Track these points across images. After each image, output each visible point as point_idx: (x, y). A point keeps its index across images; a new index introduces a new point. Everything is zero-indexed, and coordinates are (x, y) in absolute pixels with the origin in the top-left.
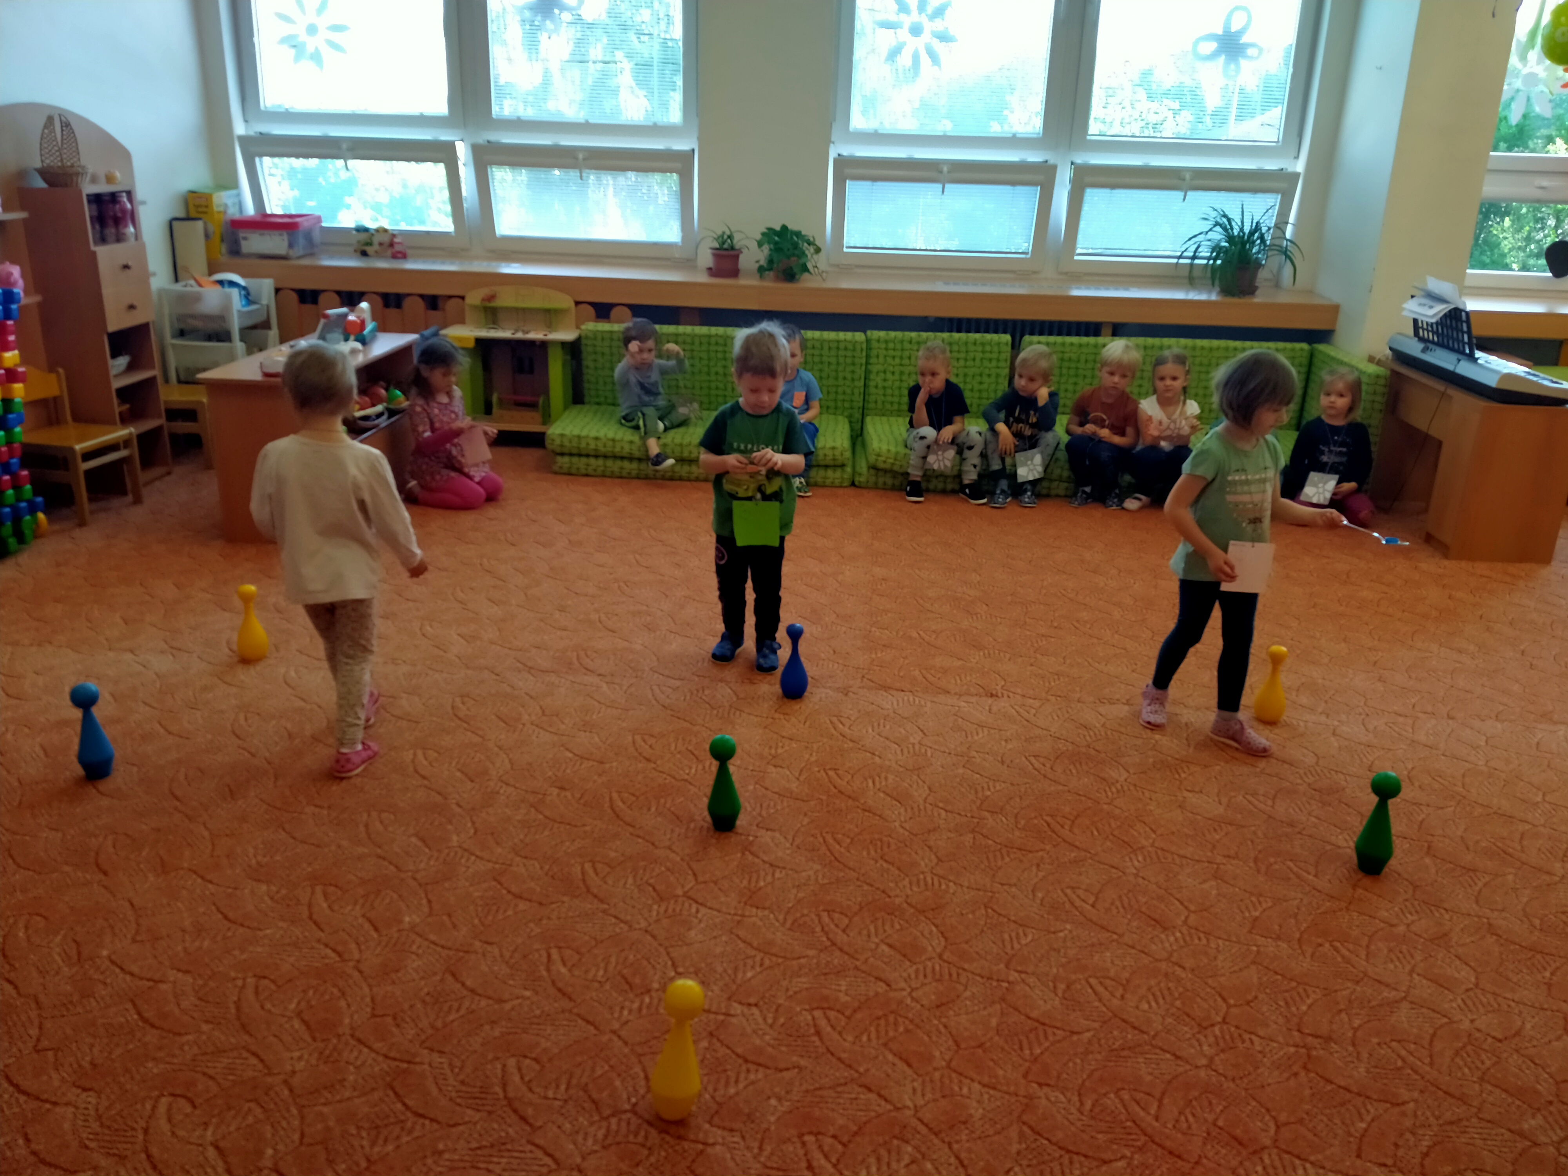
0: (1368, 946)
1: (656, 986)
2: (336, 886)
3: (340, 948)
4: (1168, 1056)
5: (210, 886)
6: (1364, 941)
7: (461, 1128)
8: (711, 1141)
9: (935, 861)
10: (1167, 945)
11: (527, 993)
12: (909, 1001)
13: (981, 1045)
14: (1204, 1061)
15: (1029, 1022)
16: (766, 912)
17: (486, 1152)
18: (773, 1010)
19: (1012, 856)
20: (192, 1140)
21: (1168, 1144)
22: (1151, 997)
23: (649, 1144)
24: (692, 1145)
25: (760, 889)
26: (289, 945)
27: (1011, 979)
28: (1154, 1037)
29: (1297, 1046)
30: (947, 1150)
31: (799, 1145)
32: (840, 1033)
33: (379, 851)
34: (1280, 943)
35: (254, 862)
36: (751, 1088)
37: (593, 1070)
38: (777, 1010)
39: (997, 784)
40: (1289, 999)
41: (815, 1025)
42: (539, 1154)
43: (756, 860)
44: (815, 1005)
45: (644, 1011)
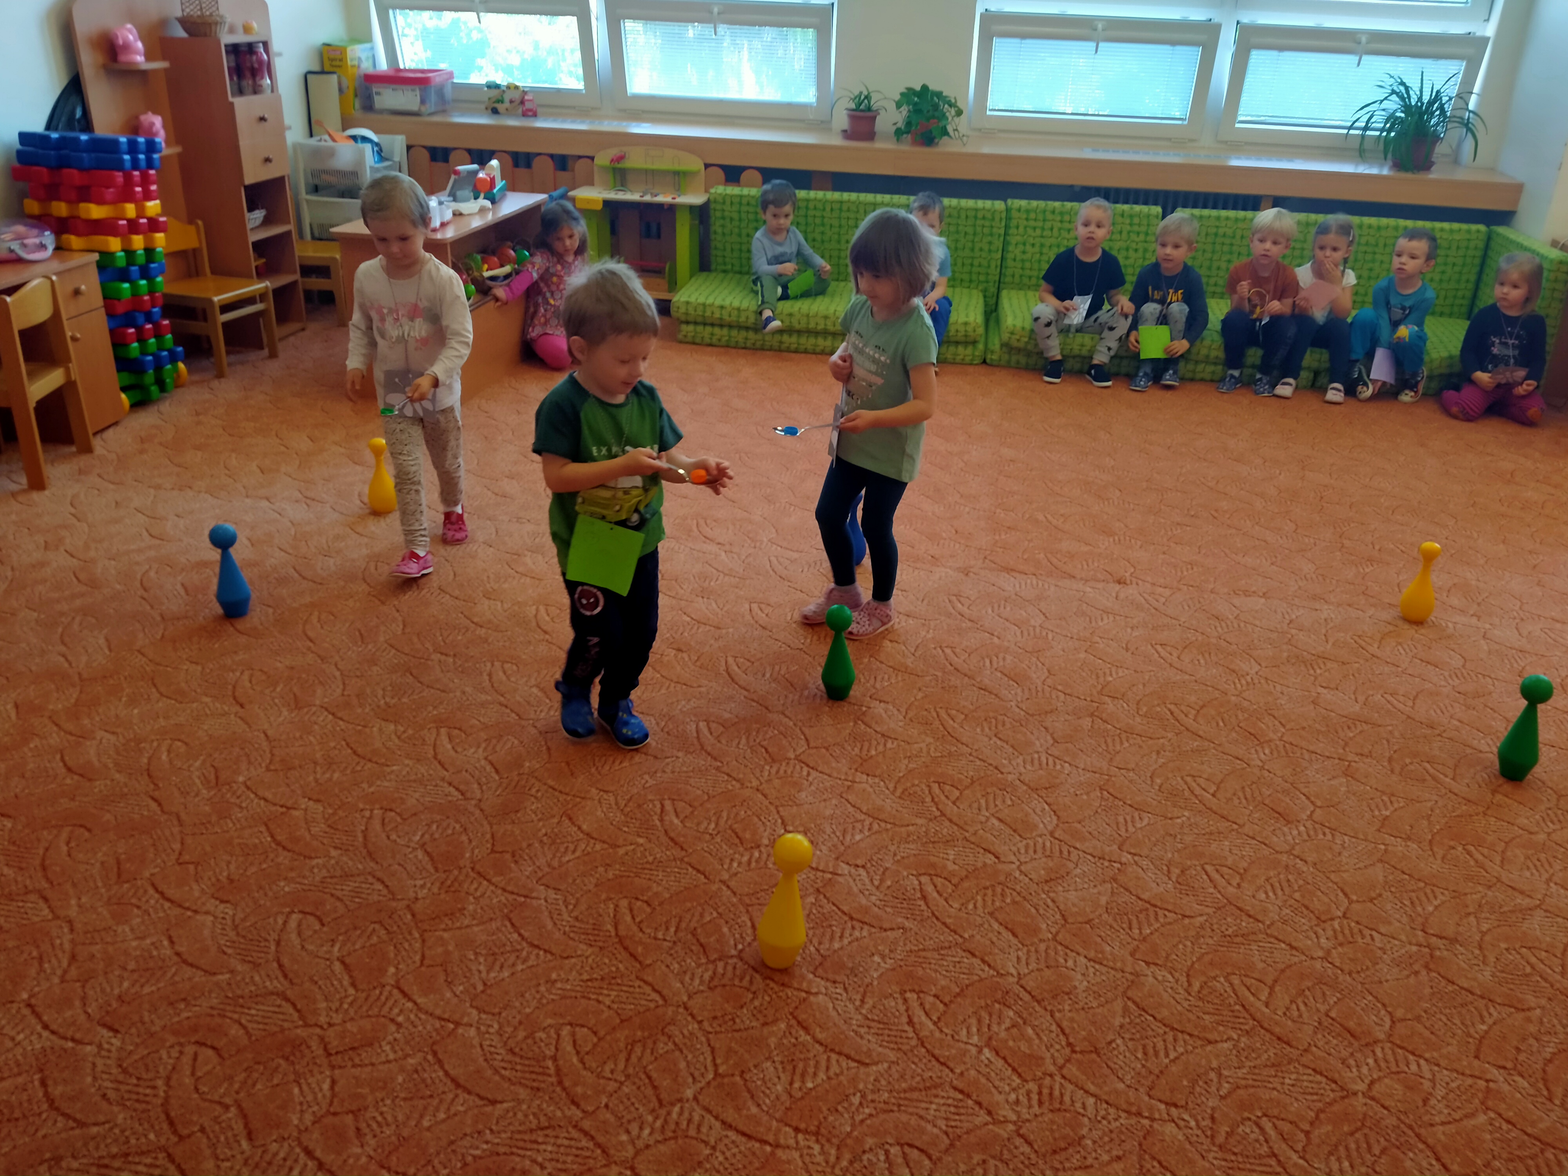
0: (1503, 852)
1: (765, 841)
2: (460, 729)
3: (462, 787)
4: (1283, 945)
5: (341, 723)
6: (1500, 847)
7: (573, 960)
8: (814, 990)
9: (1051, 742)
10: (1290, 838)
11: (641, 841)
12: (1017, 874)
13: (1088, 922)
14: (1320, 954)
15: (1140, 903)
16: (877, 780)
17: (596, 984)
18: (880, 872)
19: (1131, 741)
20: (320, 954)
21: (1277, 1030)
22: (1269, 888)
23: (753, 989)
24: (795, 993)
25: (871, 757)
26: (415, 781)
27: (1124, 860)
28: (1269, 927)
29: (1420, 945)
30: (1049, 1018)
31: (900, 1001)
32: (946, 900)
33: (502, 699)
34: (1409, 843)
35: (382, 702)
36: (856, 943)
37: (702, 915)
38: (884, 873)
39: (1120, 671)
40: (1415, 899)
41: (921, 890)
42: (648, 990)
43: (868, 730)
44: (923, 871)
45: (753, 865)
